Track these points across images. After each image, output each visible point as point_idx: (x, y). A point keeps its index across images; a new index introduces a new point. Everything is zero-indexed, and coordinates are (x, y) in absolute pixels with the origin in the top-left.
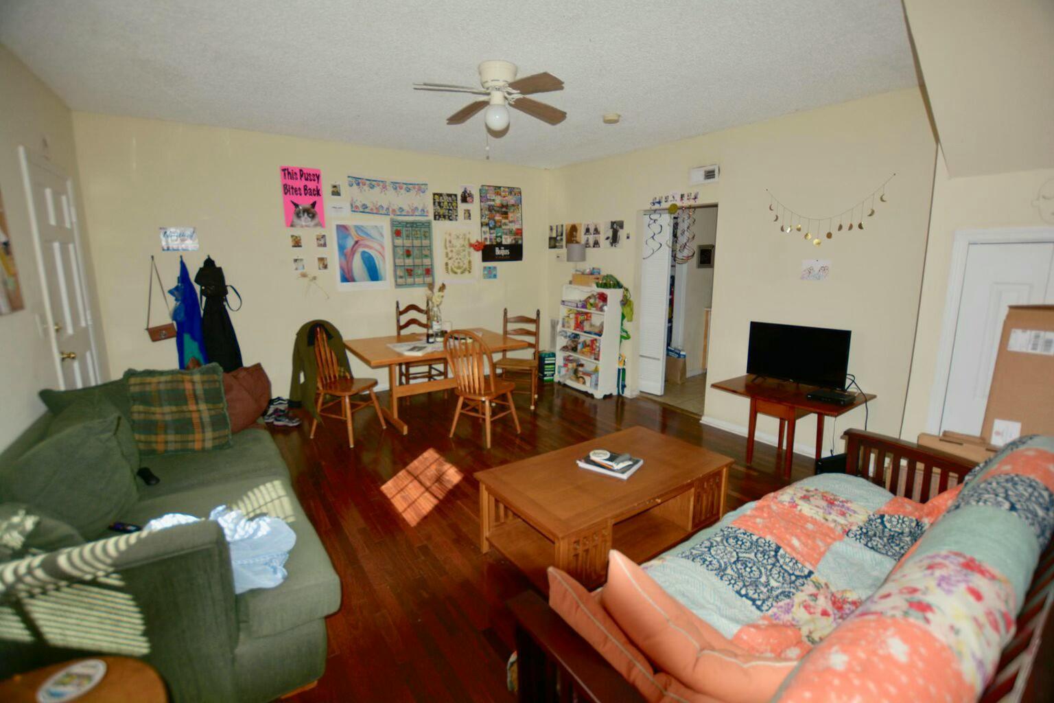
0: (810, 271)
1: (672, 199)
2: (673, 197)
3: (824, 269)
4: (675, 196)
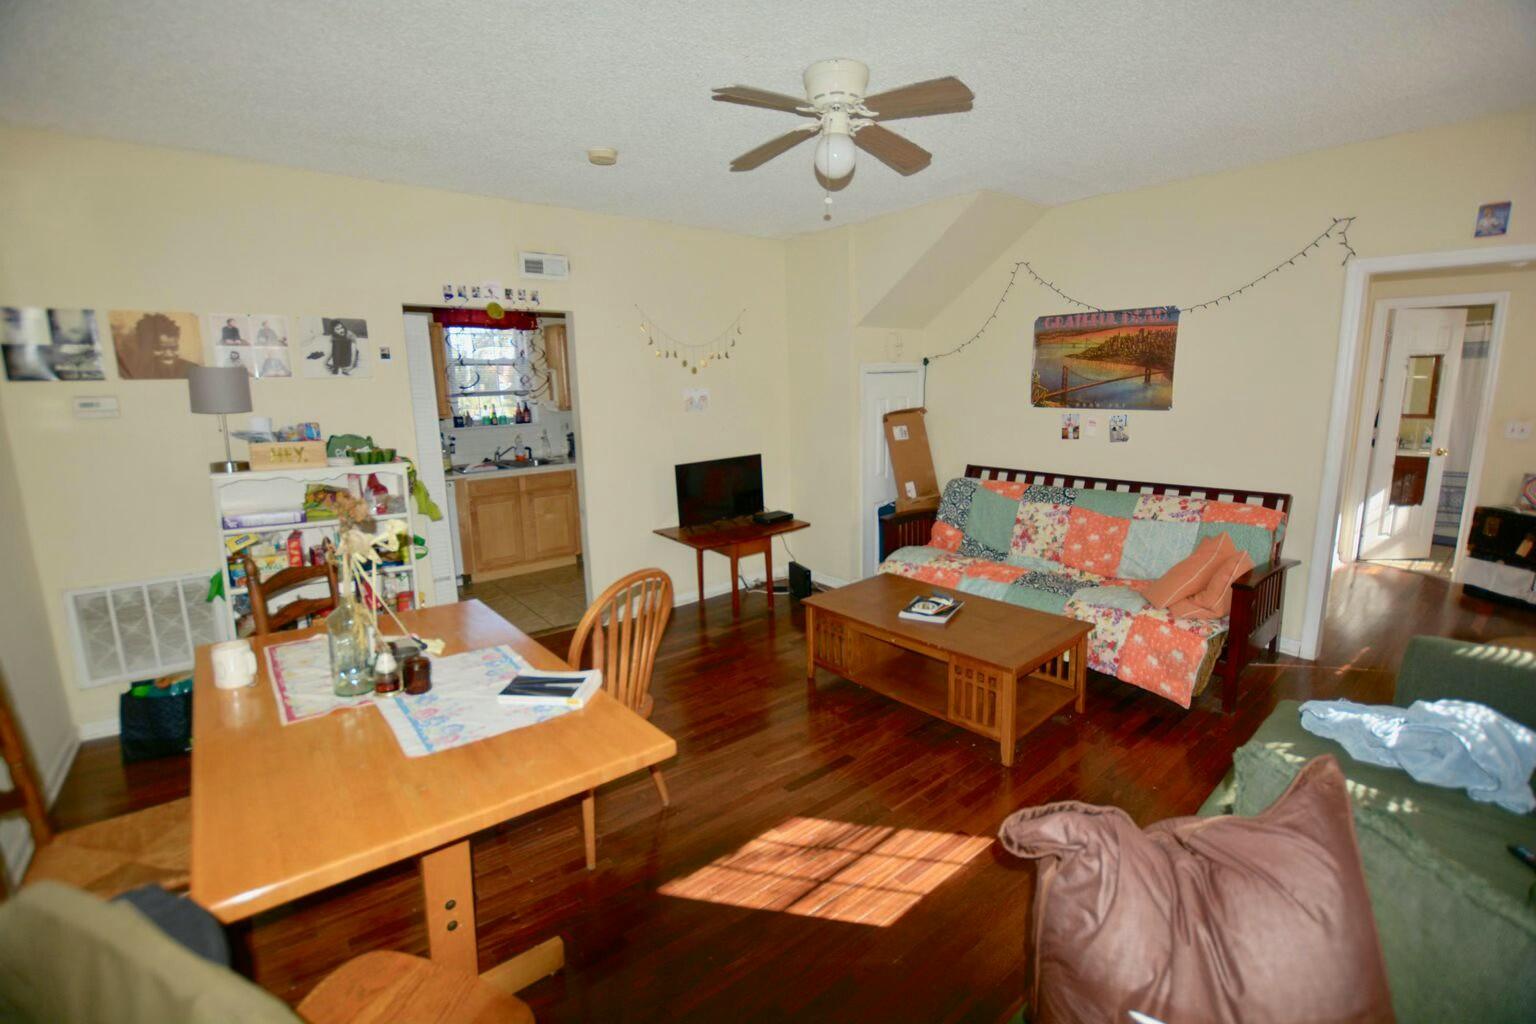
0: (691, 401)
1: (488, 294)
2: (490, 291)
3: (703, 398)
4: (493, 290)
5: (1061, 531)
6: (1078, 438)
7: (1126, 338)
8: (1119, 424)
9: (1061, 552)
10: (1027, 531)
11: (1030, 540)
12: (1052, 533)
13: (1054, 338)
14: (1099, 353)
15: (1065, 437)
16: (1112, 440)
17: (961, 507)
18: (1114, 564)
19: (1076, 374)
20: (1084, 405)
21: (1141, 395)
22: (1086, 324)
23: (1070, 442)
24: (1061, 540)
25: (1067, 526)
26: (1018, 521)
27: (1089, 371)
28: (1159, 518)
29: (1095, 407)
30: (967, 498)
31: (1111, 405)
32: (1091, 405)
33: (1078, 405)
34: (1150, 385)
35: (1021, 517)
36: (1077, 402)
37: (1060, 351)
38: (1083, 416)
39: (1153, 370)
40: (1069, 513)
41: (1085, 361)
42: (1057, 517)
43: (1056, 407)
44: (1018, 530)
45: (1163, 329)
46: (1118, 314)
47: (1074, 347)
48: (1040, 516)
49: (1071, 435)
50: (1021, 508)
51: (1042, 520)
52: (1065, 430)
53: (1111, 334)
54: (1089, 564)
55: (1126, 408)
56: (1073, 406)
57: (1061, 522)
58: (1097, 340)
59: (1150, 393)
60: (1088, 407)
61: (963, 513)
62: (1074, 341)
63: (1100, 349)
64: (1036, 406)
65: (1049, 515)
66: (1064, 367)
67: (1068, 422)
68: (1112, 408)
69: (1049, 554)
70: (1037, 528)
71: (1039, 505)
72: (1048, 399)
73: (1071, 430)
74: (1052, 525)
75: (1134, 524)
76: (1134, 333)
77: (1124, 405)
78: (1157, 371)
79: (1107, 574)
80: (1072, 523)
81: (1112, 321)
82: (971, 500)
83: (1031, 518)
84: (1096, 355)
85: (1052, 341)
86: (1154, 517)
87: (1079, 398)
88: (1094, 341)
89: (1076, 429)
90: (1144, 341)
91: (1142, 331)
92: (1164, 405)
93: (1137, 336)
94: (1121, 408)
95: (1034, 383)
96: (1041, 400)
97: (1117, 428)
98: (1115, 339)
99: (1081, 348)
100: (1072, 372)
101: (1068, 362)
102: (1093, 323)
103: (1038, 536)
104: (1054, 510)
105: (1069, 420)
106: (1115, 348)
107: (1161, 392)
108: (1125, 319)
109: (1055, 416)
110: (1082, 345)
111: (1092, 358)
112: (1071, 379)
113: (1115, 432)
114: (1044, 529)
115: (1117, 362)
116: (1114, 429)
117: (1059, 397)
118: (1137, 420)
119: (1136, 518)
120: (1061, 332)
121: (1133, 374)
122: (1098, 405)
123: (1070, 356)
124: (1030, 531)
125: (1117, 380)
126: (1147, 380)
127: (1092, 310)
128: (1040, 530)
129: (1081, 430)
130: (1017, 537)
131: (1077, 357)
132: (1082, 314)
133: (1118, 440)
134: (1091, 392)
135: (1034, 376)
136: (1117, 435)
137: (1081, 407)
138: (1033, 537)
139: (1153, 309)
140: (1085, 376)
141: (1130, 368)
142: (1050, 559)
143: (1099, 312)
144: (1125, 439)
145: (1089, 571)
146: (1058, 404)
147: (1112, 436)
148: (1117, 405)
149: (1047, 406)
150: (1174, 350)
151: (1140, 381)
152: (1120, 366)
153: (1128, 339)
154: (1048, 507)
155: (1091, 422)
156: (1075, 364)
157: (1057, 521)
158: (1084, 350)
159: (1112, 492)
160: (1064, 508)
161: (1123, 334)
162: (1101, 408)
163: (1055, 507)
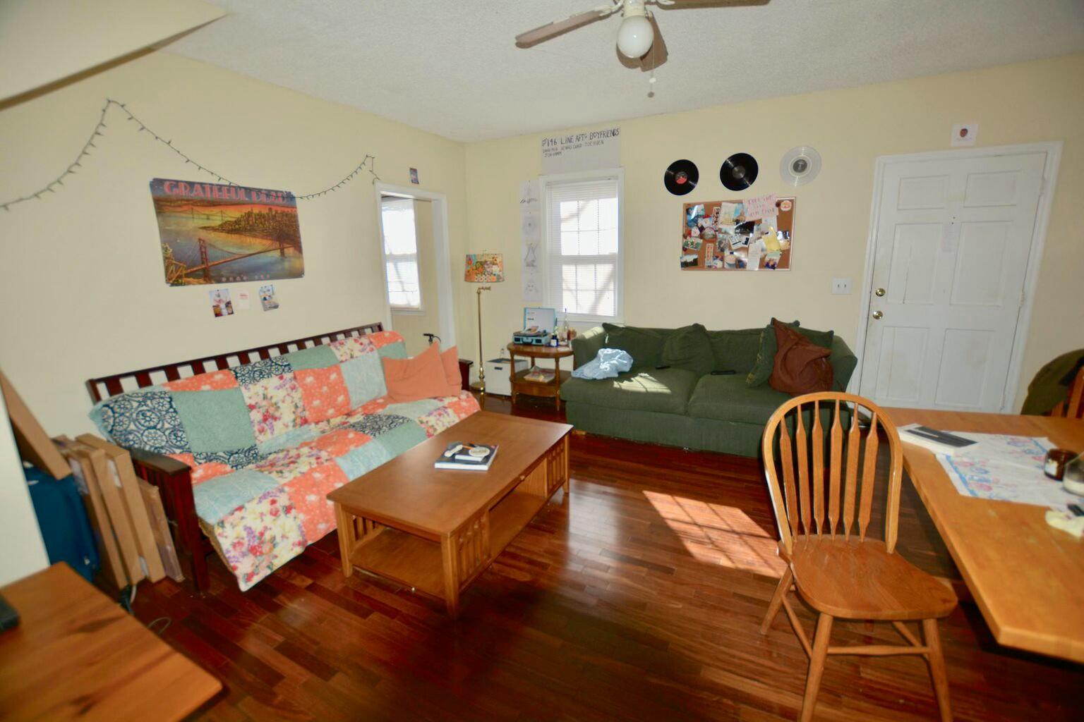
5: (297, 395)
6: (232, 313)
7: (258, 215)
8: (268, 294)
9: (307, 414)
10: (267, 411)
11: (275, 419)
12: (292, 402)
13: (180, 206)
14: (237, 226)
15: (218, 315)
16: (266, 309)
17: (167, 426)
18: (348, 402)
19: (214, 247)
20: (231, 279)
21: (280, 267)
22: (216, 195)
23: (226, 318)
24: (300, 404)
25: (300, 390)
26: (252, 407)
27: (227, 245)
28: (354, 356)
29: (242, 280)
30: (167, 412)
31: (256, 277)
32: (238, 278)
33: (224, 279)
34: (286, 258)
35: (248, 402)
36: (222, 276)
37: (193, 223)
38: (232, 290)
39: (286, 245)
40: (295, 378)
41: (224, 235)
42: (287, 386)
43: (200, 284)
44: (256, 416)
45: (286, 210)
46: (248, 191)
47: (208, 219)
48: (271, 392)
49: (224, 311)
50: (246, 394)
51: (278, 395)
52: (216, 307)
53: (246, 209)
54: (331, 411)
55: (272, 278)
56: (219, 281)
57: (293, 388)
58: (233, 214)
59: (286, 265)
60: (235, 280)
61: (174, 431)
62: (207, 212)
63: (237, 222)
64: (173, 285)
65: (278, 388)
66: (200, 240)
67: (218, 299)
68: (260, 279)
69: (299, 421)
70: (276, 404)
71: (264, 382)
72: (187, 275)
73: (223, 306)
74: (288, 395)
75: (343, 366)
76: (265, 211)
77: (268, 276)
78: (288, 245)
79: (346, 412)
80: (302, 386)
81: (242, 196)
82: (175, 411)
83: (265, 397)
84: (233, 228)
85: (179, 209)
86: (352, 357)
87: (224, 272)
88: (230, 215)
89: (228, 304)
90: (273, 219)
91: (270, 209)
92: (298, 274)
93: (268, 214)
94: (266, 279)
95: (166, 258)
96: (180, 277)
97: (267, 298)
98: (249, 214)
99: (217, 221)
100: (210, 245)
101: (203, 234)
102: (225, 196)
103: (281, 411)
104: (281, 381)
105: (219, 296)
106: (251, 223)
107: (295, 263)
108: (254, 198)
109: (201, 294)
110: (217, 217)
111: (231, 231)
112: (211, 252)
113: (266, 302)
114: (283, 402)
115: (255, 236)
116: (265, 299)
117: (201, 273)
118: (282, 288)
119: (342, 362)
120: (188, 200)
121: (271, 248)
122: (245, 278)
123: (205, 228)
124: (271, 411)
125: (259, 253)
126: (282, 253)
127: (222, 182)
128: (280, 404)
129: (233, 304)
130: (259, 422)
131: (214, 229)
132: (212, 185)
133: (270, 308)
134: (236, 266)
135: (165, 250)
136: (269, 304)
137: (228, 281)
138: (277, 414)
139: (277, 192)
140: (226, 249)
141: (267, 243)
142: (301, 425)
143: (230, 186)
144: (276, 307)
145: (332, 417)
146: (201, 280)
147: (264, 305)
148: (262, 276)
149: (189, 283)
150: (298, 229)
151: (277, 254)
152: (258, 241)
153: (260, 216)
154: (274, 381)
155: (242, 295)
156: (212, 237)
157: (289, 390)
158: (220, 223)
159: (319, 347)
160: (288, 376)
161: (256, 210)
162: (247, 280)
163: (281, 378)
